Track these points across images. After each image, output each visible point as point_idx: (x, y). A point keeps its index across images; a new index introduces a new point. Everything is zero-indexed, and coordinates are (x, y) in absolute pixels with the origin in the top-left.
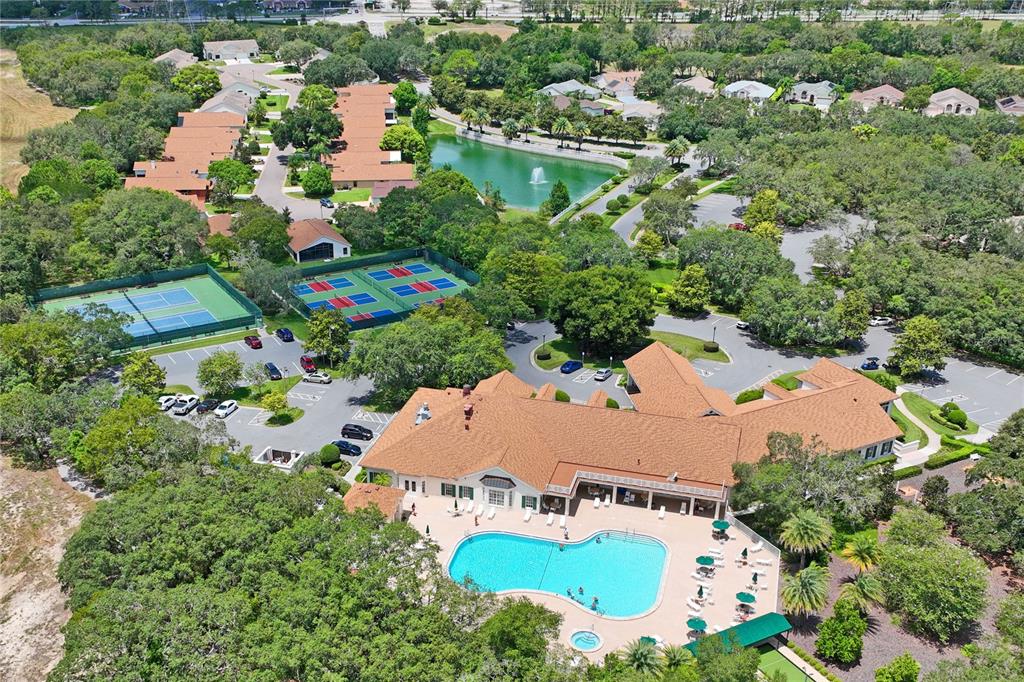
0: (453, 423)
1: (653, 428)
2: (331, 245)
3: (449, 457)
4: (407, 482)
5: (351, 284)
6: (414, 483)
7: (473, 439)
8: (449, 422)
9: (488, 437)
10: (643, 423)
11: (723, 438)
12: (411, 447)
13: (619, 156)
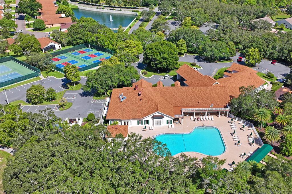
0: (136, 99)
1: (200, 91)
2: (54, 45)
3: (138, 111)
4: (125, 123)
5: (66, 58)
6: (127, 123)
7: (145, 104)
8: (134, 99)
9: (150, 102)
10: (196, 90)
11: (222, 91)
12: (123, 110)
13: (134, 12)
